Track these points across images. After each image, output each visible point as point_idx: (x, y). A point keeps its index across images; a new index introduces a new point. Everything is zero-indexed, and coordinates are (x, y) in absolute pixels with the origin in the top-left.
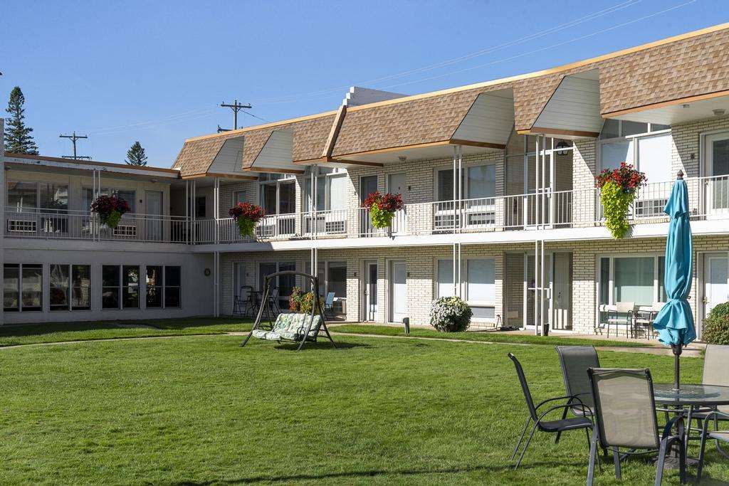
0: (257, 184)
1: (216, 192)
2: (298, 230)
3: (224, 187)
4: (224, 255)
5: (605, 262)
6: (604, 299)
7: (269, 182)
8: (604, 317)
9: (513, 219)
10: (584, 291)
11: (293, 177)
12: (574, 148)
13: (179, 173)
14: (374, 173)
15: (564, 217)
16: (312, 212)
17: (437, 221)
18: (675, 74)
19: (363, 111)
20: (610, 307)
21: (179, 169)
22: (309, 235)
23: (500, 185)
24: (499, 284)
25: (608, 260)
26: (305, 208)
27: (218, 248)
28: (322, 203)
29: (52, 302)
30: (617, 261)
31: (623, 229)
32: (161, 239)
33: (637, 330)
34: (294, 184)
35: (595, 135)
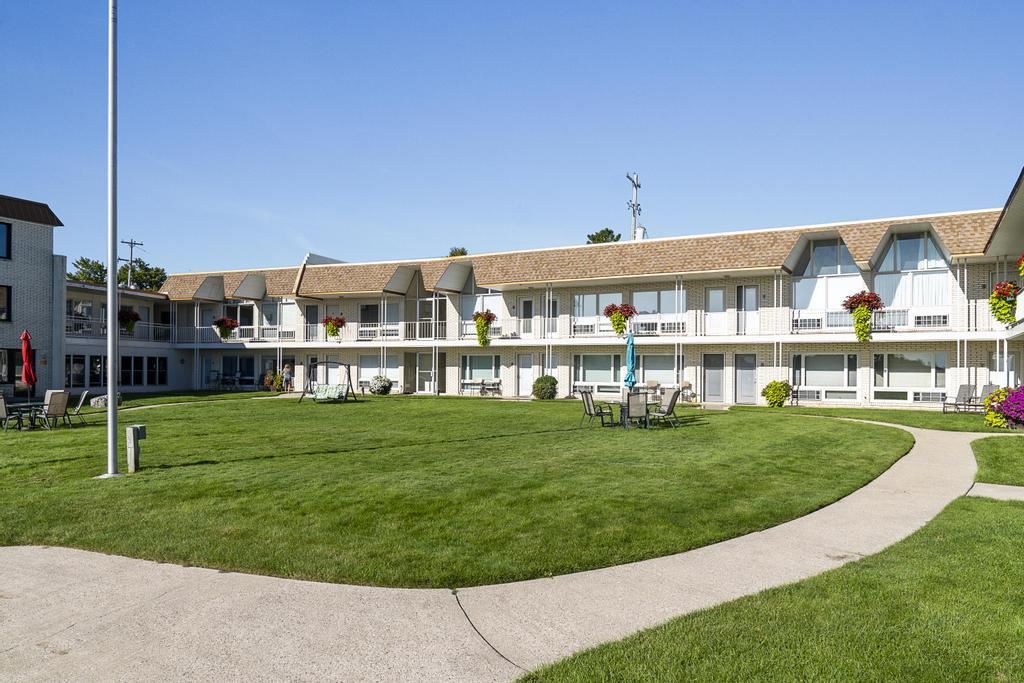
0: (221, 306)
1: (197, 310)
2: (256, 335)
3: (202, 305)
4: (202, 350)
5: (464, 358)
6: (464, 377)
7: (232, 305)
8: (463, 386)
9: (410, 334)
10: (452, 373)
11: (252, 302)
12: (447, 298)
13: (167, 296)
14: (315, 304)
15: (443, 335)
16: (266, 325)
17: (361, 333)
18: (515, 269)
19: (319, 268)
20: (467, 381)
21: (166, 293)
22: (266, 339)
23: (402, 314)
24: (402, 368)
25: (466, 357)
26: (261, 323)
27: (197, 346)
28: (273, 319)
29: (91, 380)
30: (471, 357)
31: (486, 342)
32: (147, 338)
33: (483, 391)
34: (251, 307)
35: (459, 292)
